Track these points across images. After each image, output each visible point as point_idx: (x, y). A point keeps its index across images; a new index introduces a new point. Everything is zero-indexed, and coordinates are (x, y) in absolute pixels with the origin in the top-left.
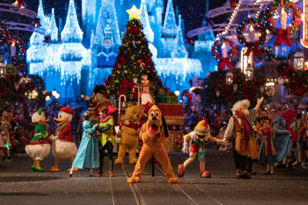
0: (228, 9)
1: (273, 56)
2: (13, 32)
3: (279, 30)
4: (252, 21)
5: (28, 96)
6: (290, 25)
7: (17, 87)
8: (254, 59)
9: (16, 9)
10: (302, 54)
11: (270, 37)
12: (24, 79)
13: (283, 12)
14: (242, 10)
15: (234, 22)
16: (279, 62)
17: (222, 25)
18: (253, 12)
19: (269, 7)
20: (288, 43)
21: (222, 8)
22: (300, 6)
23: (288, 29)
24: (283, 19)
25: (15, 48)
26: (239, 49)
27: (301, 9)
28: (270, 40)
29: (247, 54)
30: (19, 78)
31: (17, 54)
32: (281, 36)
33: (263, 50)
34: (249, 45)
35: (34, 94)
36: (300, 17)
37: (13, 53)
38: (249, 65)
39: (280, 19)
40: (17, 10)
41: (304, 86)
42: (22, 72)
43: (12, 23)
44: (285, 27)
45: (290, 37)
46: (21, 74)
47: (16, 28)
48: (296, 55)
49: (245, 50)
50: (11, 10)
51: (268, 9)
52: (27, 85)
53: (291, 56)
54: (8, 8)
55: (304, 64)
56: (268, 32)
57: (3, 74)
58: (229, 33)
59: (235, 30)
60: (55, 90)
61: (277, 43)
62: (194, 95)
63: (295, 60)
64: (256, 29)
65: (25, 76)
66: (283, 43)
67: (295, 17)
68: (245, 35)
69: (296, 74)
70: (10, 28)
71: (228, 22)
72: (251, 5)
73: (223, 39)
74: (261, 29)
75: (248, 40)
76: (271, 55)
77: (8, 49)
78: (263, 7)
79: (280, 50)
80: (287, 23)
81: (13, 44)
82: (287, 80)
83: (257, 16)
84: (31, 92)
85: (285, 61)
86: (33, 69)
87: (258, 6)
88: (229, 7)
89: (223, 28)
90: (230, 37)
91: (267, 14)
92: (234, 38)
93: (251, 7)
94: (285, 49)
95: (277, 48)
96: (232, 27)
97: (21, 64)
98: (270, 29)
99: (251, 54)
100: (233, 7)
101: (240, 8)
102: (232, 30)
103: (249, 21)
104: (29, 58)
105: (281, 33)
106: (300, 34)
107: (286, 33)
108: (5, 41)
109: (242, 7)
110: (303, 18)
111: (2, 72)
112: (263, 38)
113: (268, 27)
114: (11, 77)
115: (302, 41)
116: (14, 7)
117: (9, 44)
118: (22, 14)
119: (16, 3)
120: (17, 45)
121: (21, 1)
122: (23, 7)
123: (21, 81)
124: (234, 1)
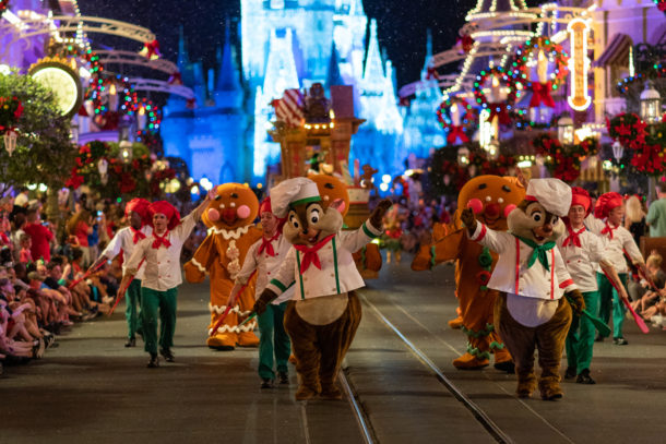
0: (459, 54)
1: (528, 122)
2: (141, 94)
3: (536, 84)
4: (496, 70)
5: (164, 188)
6: (553, 76)
7: (148, 177)
8: (501, 130)
9: (146, 59)
10: (570, 121)
11: (524, 93)
12: (159, 163)
13: (541, 55)
14: (481, 55)
15: (470, 72)
16: (537, 132)
17: (451, 77)
18: (498, 57)
19: (520, 48)
20: (550, 103)
21: (452, 52)
22: (566, 48)
23: (550, 82)
24: (541, 67)
25: (145, 117)
26: (477, 112)
27: (568, 52)
28: (523, 99)
29: (490, 120)
30: (150, 162)
31: (148, 124)
32: (539, 93)
33: (513, 115)
34: (492, 107)
35: (174, 186)
36: (566, 64)
37: (142, 125)
38: (493, 138)
39: (536, 67)
40: (146, 61)
41: (573, 168)
42: (156, 153)
43: (140, 81)
44: (544, 79)
45: (552, 93)
46: (153, 157)
47: (146, 88)
48: (561, 122)
49: (485, 114)
50: (137, 62)
51: (519, 53)
52: (164, 172)
53: (554, 121)
54: (133, 58)
55: (573, 134)
56: (519, 86)
57: (128, 158)
58: (463, 90)
59: (470, 84)
60: (204, 176)
61: (534, 104)
62: (411, 182)
63: (560, 130)
64: (502, 82)
65: (160, 158)
66: (542, 103)
67: (559, 63)
68: (486, 91)
69: (562, 150)
70: (137, 88)
71: (459, 72)
72: (493, 46)
73: (453, 98)
74: (511, 83)
75: (490, 100)
76: (525, 121)
77: (134, 120)
78: (513, 49)
79: (539, 114)
80: (549, 72)
81: (142, 112)
82: (549, 158)
83: (503, 63)
84: (169, 182)
85: (545, 131)
86: (172, 149)
87: (503, 48)
88: (461, 51)
89: (453, 81)
90: (463, 95)
91: (517, 60)
92: (470, 96)
93: (493, 50)
94: (545, 112)
95: (533, 111)
96: (466, 80)
97: (154, 141)
98: (523, 82)
99: (496, 119)
100: (467, 50)
101: (477, 52)
102: (466, 84)
103: (489, 72)
105: (539, 88)
106: (566, 89)
107: (546, 88)
108: (129, 107)
109: (481, 49)
110: (571, 65)
111: (125, 154)
112: (512, 96)
113: (519, 78)
114: (141, 161)
115: (570, 100)
116: (141, 57)
117: (136, 112)
118: (155, 67)
119: (145, 51)
120: (147, 113)
121: (152, 49)
122: (154, 57)
123: (155, 166)
124: (469, 42)
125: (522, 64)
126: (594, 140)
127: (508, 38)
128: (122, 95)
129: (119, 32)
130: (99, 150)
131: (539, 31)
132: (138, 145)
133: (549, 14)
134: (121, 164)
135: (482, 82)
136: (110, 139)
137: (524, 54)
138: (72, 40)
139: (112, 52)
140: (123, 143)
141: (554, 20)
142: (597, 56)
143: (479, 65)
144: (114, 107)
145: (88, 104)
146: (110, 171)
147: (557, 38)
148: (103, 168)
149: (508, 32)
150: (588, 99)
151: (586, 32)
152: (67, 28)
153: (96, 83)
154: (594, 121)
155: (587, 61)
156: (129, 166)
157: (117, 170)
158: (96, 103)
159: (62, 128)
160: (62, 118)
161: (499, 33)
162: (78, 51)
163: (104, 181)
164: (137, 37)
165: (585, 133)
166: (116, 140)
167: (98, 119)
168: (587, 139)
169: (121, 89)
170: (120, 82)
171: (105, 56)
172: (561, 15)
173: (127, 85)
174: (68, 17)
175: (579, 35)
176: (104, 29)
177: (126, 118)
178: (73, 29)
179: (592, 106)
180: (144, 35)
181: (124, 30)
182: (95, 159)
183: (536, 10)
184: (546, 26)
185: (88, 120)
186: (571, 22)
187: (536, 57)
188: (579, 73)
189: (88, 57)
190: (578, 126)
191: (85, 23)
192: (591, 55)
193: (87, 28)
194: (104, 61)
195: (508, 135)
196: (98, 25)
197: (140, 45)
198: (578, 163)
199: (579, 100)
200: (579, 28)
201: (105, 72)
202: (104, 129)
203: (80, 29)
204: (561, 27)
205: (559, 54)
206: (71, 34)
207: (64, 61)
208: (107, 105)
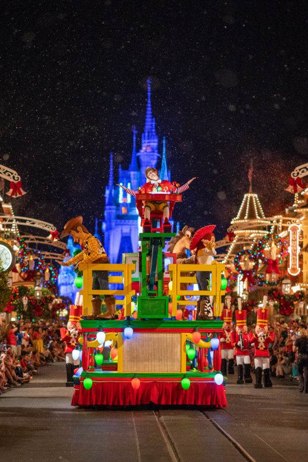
0: (227, 243)
1: (265, 281)
2: (47, 261)
3: (269, 260)
4: (247, 252)
5: (59, 314)
6: (279, 256)
7: (50, 307)
8: (249, 285)
10: (289, 281)
11: (263, 265)
12: (56, 300)
13: (273, 245)
14: (238, 243)
15: (233, 253)
16: (270, 287)
17: (222, 255)
18: (248, 245)
19: (261, 241)
20: (277, 272)
21: (222, 241)
22: (287, 240)
23: (278, 259)
24: (273, 251)
25: (49, 274)
26: (236, 275)
27: (288, 243)
28: (262, 268)
29: (243, 280)
30: (52, 299)
31: (50, 278)
32: (272, 265)
33: (256, 277)
34: (244, 272)
35: (64, 313)
36: (287, 250)
37: (47, 278)
38: (244, 290)
39: (270, 251)
40: (51, 242)
41: (290, 308)
42: (55, 294)
43: (47, 253)
44: (274, 258)
45: (279, 266)
46: (54, 296)
47: (50, 257)
48: (284, 282)
49: (240, 277)
50: (46, 242)
51: (261, 242)
52: (59, 305)
53: (280, 281)
54: (43, 240)
55: (290, 289)
56: (260, 261)
57: (39, 296)
58: (228, 263)
59: (232, 260)
61: (269, 272)
63: (284, 286)
64: (251, 259)
65: (57, 297)
66: (273, 271)
67: (283, 250)
68: (241, 264)
69: (284, 298)
70: (45, 257)
71: (226, 253)
72: (246, 239)
74: (255, 259)
75: (244, 268)
76: (263, 281)
77: (43, 276)
78: (257, 241)
79: (271, 277)
80: (277, 254)
81: (47, 271)
82: (276, 302)
83: (251, 248)
84: (62, 311)
85: (274, 287)
86: (63, 290)
87: (252, 240)
88: (228, 241)
89: (223, 258)
90: (228, 266)
91: (259, 247)
92: (232, 266)
93: (246, 240)
94: (275, 276)
95: (268, 275)
96: (230, 257)
97: (54, 287)
98: (263, 259)
99: (246, 279)
100: (231, 240)
101: (237, 241)
102: (230, 260)
103: (243, 253)
104: (59, 282)
105: (272, 262)
106: (287, 262)
107: (275, 263)
108: (40, 268)
109: (239, 240)
110: (290, 250)
111: (38, 294)
112: (256, 267)
113: (260, 257)
114: (46, 298)
115: (289, 270)
116: (48, 240)
117: (44, 271)
118: (55, 245)
119: (50, 236)
120: (50, 271)
121: (54, 235)
122: (55, 240)
123: (54, 302)
124: (232, 235)
125: (262, 249)
126: (302, 292)
127: (254, 235)
128: (36, 261)
129: (36, 225)
130: (23, 291)
131: (272, 230)
132: (45, 289)
133: (278, 221)
134: (36, 300)
135: (239, 258)
136: (30, 286)
137: (263, 243)
138: (9, 230)
139: (32, 237)
140: (37, 288)
141: (280, 225)
142: (304, 245)
143: (238, 248)
144: (32, 268)
145: (17, 265)
146: (29, 303)
147: (282, 235)
148: (25, 301)
149: (254, 231)
150: (299, 269)
151: (299, 231)
152: (7, 223)
153: (22, 254)
154: (302, 282)
155: (299, 248)
156: (40, 301)
157: (33, 303)
158: (22, 266)
159: (3, 278)
160: (3, 273)
161: (249, 231)
162: (12, 236)
163: (25, 309)
164: (46, 229)
165: (296, 289)
166: (32, 286)
167: (22, 274)
168: (298, 292)
169: (36, 258)
170: (36, 254)
171: (27, 239)
172: (284, 222)
173: (40, 256)
174: (7, 216)
175: (295, 233)
176: (28, 224)
177: (38, 274)
178: (10, 223)
179: (301, 273)
180: (50, 228)
181: (39, 224)
182: (21, 296)
183: (271, 219)
184: (276, 227)
185: (17, 274)
186: (290, 226)
187: (270, 245)
188: (294, 255)
189: (18, 239)
190: (293, 284)
191: (17, 220)
192: (301, 245)
193: (18, 223)
194: (27, 241)
195: (253, 289)
196: (25, 221)
197: (48, 233)
198: (293, 305)
199: (294, 270)
200: (294, 229)
201: (27, 248)
202: (26, 280)
203: (14, 224)
204: (284, 228)
205: (283, 244)
206: (9, 226)
207: (5, 241)
208: (28, 266)
